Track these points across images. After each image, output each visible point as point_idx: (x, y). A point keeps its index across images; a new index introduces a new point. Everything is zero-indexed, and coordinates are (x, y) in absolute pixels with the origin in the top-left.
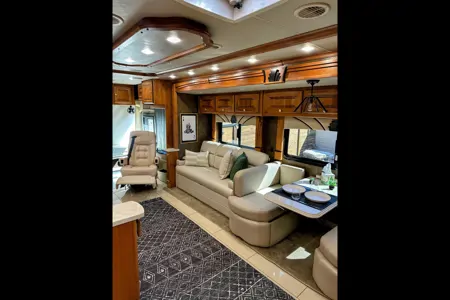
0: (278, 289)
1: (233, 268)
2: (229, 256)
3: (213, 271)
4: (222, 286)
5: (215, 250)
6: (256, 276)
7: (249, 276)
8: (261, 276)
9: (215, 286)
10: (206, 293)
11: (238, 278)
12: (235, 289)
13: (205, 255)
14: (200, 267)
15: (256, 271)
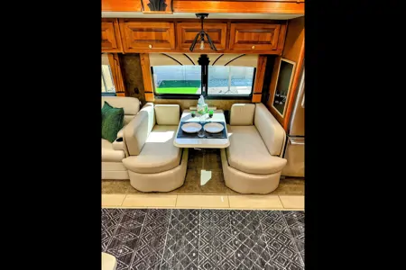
0: (216, 211)
1: (173, 222)
2: (160, 215)
3: (159, 239)
4: (180, 243)
5: (140, 219)
6: (194, 213)
7: (191, 218)
8: (198, 211)
9: (175, 249)
10: (174, 262)
11: (185, 227)
12: (192, 236)
13: (137, 231)
14: (144, 245)
15: (191, 210)
